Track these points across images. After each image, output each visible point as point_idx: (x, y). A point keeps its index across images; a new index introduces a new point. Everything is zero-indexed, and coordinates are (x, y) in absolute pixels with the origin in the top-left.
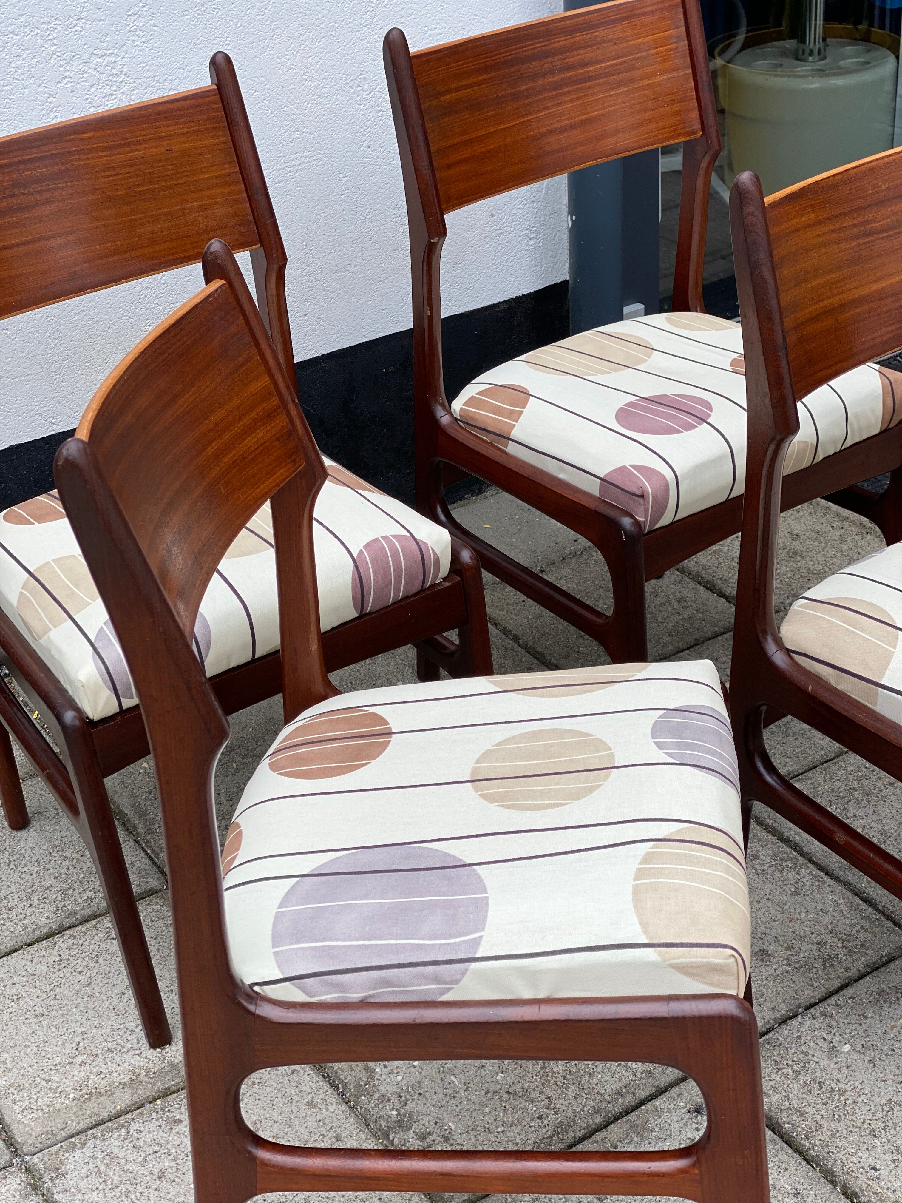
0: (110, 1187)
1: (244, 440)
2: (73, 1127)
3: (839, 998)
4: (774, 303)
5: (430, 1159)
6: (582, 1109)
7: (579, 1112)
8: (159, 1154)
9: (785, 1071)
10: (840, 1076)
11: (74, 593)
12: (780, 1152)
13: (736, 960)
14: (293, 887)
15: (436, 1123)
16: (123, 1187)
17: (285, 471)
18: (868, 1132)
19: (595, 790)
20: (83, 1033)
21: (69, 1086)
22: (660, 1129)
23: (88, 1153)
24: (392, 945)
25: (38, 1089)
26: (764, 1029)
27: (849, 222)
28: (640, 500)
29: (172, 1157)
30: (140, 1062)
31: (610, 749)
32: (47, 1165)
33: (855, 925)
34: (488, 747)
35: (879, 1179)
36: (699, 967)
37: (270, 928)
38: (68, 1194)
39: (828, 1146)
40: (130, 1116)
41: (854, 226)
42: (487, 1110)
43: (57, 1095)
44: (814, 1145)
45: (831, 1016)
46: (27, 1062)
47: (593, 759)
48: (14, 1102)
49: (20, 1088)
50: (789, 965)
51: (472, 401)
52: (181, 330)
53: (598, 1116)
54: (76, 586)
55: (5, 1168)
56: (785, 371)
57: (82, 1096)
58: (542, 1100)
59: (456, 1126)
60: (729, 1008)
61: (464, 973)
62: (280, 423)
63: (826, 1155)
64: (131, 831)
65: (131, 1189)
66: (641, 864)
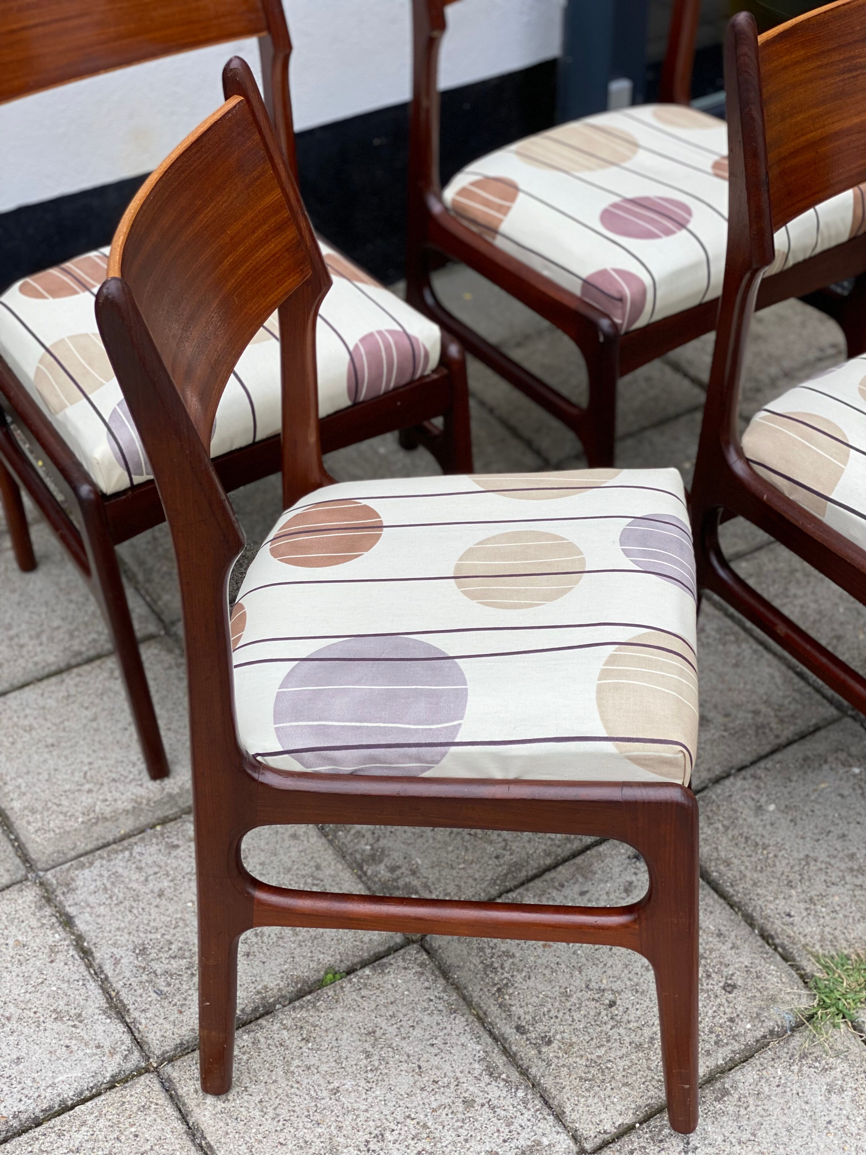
0: (116, 902)
1: (257, 251)
2: (82, 846)
3: (768, 763)
4: (760, 139)
5: (405, 905)
6: (535, 852)
7: (532, 855)
8: (159, 875)
9: (716, 825)
10: (764, 833)
11: (88, 373)
12: (707, 898)
13: (684, 755)
14: (293, 670)
15: (405, 858)
16: (127, 903)
17: (294, 280)
18: (785, 882)
19: (566, 593)
20: (90, 763)
21: (77, 811)
22: (603, 872)
23: (96, 872)
24: (380, 727)
25: (50, 812)
26: (699, 788)
27: (836, 57)
28: (619, 304)
29: (170, 878)
30: (142, 792)
31: (581, 553)
32: (59, 881)
33: (787, 697)
34: (471, 545)
35: (792, 924)
36: (652, 759)
37: (272, 707)
38: (78, 907)
39: (749, 894)
40: (133, 840)
41: (841, 61)
42: (450, 849)
43: (67, 818)
44: (738, 892)
45: (760, 778)
46: (40, 788)
47: (564, 562)
48: (29, 823)
49: (33, 811)
50: (725, 730)
51: (463, 192)
52: (202, 147)
53: (548, 858)
54: (90, 365)
55: (21, 882)
56: (765, 205)
57: (89, 820)
58: (499, 842)
59: (423, 862)
60: (675, 795)
61: (443, 755)
62: (290, 234)
63: (748, 901)
64: (133, 579)
65: (134, 905)
66: (604, 665)
